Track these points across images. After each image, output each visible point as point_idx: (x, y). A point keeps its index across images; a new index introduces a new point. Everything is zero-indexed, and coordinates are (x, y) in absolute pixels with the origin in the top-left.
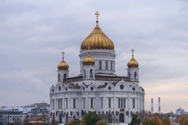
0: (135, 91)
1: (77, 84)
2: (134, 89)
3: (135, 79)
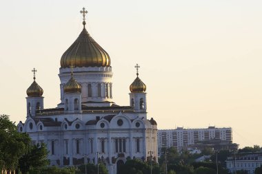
0: (139, 128)
1: (56, 119)
2: (138, 125)
3: (141, 108)
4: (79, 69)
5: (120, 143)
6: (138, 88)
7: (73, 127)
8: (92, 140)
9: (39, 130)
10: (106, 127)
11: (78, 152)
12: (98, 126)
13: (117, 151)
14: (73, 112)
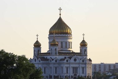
1: (47, 57)
2: (83, 61)
3: (85, 54)
4: (57, 35)
5: (75, 69)
6: (83, 44)
7: (54, 61)
8: (62, 67)
9: (39, 62)
10: (69, 62)
11: (56, 73)
12: (65, 61)
13: (73, 73)
14: (54, 54)
